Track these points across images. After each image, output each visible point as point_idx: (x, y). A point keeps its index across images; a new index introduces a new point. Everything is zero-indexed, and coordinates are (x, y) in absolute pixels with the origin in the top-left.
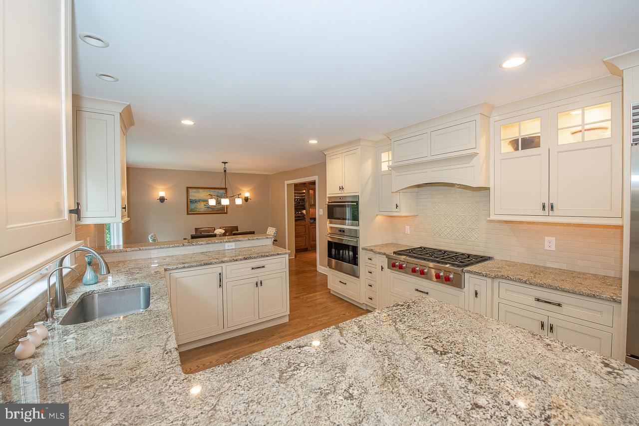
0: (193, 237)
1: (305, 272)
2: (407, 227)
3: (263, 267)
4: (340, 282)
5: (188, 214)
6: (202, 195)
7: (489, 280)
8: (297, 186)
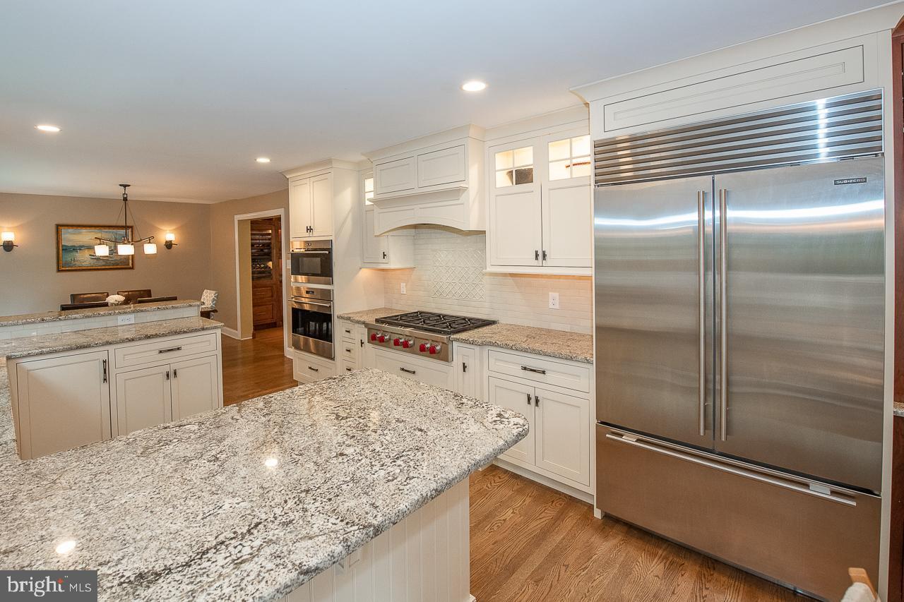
0: (64, 308)
1: (265, 359)
2: (403, 285)
3: (178, 349)
4: (310, 368)
5: (59, 271)
6: (85, 237)
7: (477, 349)
8: (255, 224)
